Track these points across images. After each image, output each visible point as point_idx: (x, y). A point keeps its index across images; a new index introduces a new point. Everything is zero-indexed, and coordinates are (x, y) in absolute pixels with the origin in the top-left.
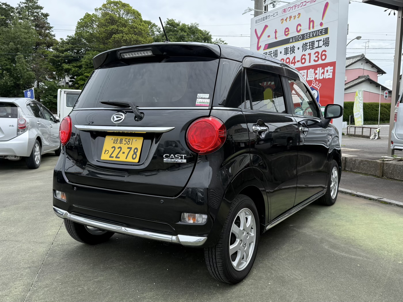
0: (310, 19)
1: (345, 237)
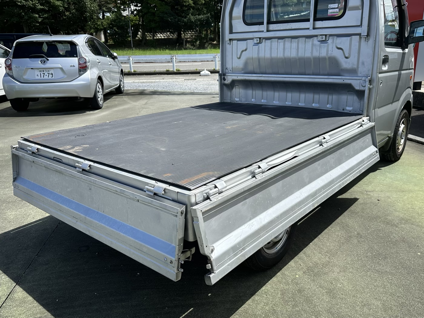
1: (409, 208)
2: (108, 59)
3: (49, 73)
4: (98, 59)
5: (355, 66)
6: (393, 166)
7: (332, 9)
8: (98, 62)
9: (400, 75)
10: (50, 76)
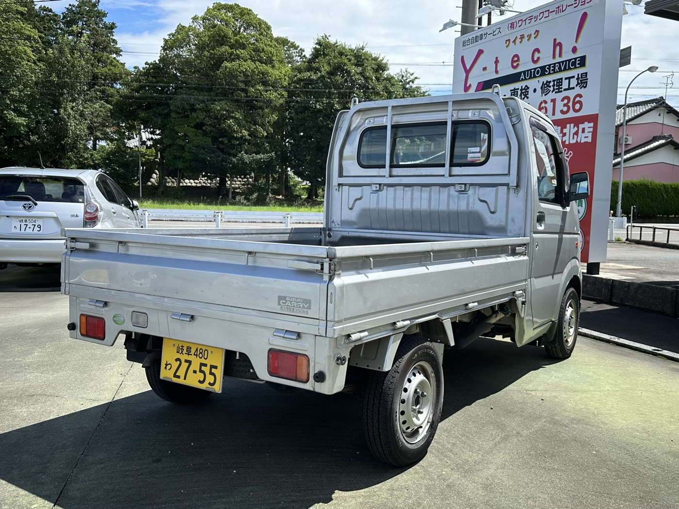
0: (555, 40)
1: (582, 408)
2: (123, 209)
3: (35, 225)
4: (113, 208)
5: (503, 224)
6: (561, 364)
7: (473, 153)
8: (113, 212)
9: (560, 240)
10: (36, 229)
